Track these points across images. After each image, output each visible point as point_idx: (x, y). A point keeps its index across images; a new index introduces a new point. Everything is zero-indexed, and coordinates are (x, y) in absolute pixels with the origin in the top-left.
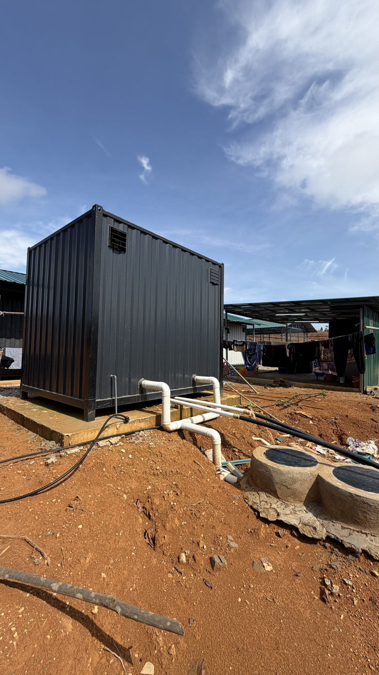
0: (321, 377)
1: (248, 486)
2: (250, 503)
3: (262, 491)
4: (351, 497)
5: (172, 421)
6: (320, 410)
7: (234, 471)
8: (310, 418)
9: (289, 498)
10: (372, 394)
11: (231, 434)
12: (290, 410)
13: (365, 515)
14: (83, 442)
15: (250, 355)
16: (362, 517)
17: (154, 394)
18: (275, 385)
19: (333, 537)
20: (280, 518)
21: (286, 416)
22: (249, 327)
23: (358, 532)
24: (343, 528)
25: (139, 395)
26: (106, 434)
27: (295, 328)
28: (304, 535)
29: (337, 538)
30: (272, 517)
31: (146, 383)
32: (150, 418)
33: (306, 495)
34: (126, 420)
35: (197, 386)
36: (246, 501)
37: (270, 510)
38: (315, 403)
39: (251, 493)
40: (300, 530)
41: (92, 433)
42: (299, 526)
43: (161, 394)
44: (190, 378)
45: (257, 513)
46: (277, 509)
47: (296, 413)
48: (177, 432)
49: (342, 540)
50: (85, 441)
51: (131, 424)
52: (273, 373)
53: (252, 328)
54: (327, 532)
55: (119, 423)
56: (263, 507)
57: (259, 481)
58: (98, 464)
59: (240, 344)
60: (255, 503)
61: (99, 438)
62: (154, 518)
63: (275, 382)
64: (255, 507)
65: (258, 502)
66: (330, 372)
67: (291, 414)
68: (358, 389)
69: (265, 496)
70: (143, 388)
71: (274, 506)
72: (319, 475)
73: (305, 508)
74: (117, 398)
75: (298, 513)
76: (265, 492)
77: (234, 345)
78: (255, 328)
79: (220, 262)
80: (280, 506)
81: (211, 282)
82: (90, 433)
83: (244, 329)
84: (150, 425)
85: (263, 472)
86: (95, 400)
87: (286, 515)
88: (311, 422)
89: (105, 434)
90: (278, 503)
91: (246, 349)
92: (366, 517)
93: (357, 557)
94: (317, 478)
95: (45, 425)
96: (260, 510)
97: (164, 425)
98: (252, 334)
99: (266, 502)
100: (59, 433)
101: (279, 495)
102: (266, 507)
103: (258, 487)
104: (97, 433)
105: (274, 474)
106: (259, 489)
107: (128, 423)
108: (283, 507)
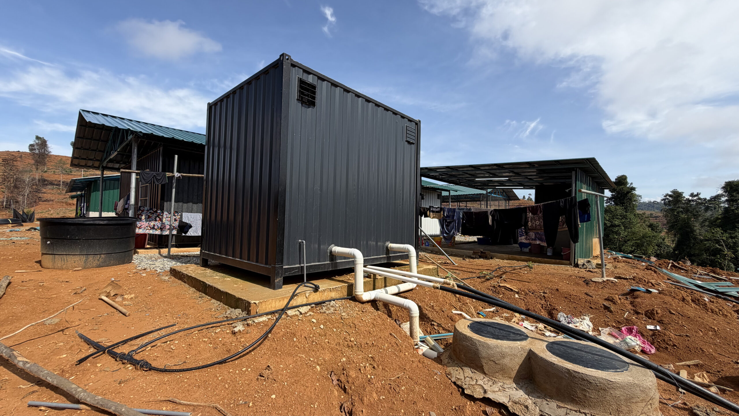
0: (525, 249)
1: (450, 361)
2: (453, 379)
3: (466, 367)
4: (568, 373)
5: (365, 291)
6: (526, 283)
7: (434, 346)
8: (516, 292)
9: (497, 374)
10: (585, 267)
11: (429, 307)
12: (493, 282)
13: (584, 393)
14: (271, 310)
15: (448, 222)
16: (580, 395)
17: (345, 262)
18: (474, 256)
20: (487, 396)
21: (489, 289)
22: (444, 193)
23: (576, 411)
24: (559, 407)
25: (329, 262)
26: (295, 303)
27: (496, 196)
28: (514, 414)
30: (478, 394)
31: (337, 249)
32: (341, 287)
33: (515, 372)
34: (316, 289)
35: (390, 255)
36: (449, 376)
37: (476, 387)
38: (521, 276)
39: (454, 368)
40: (510, 408)
41: (280, 301)
42: (509, 405)
43: (354, 262)
44: (383, 246)
45: (461, 390)
46: (484, 386)
47: (499, 285)
48: (370, 303)
50: (273, 309)
51: (321, 294)
52: (471, 244)
53: (448, 195)
54: (540, 411)
55: (309, 292)
56: (467, 383)
57: (463, 356)
58: (288, 333)
59: (437, 210)
60: (459, 379)
61: (288, 306)
62: (350, 392)
63: (474, 253)
64: (459, 383)
65: (463, 378)
66: (538, 242)
67: (494, 287)
68: (569, 262)
69: (470, 372)
70: (333, 255)
71: (480, 382)
72: (530, 350)
73: (515, 386)
74: (306, 265)
75: (507, 390)
76: (470, 367)
77: (430, 212)
78: (451, 195)
79: (416, 118)
80: (487, 382)
81: (406, 141)
82: (278, 301)
83: (439, 196)
84: (342, 295)
85: (469, 346)
86: (282, 267)
87: (494, 392)
88: (517, 296)
89: (293, 303)
90: (485, 379)
91: (444, 215)
92: (585, 396)
94: (528, 353)
95: (229, 292)
96: (464, 387)
97: (356, 295)
98: (448, 202)
99: (471, 378)
100: (246, 301)
101: (485, 371)
102: (471, 383)
103: (462, 362)
104: (286, 301)
105: (480, 348)
106: (463, 364)
107: (318, 292)
108: (490, 383)
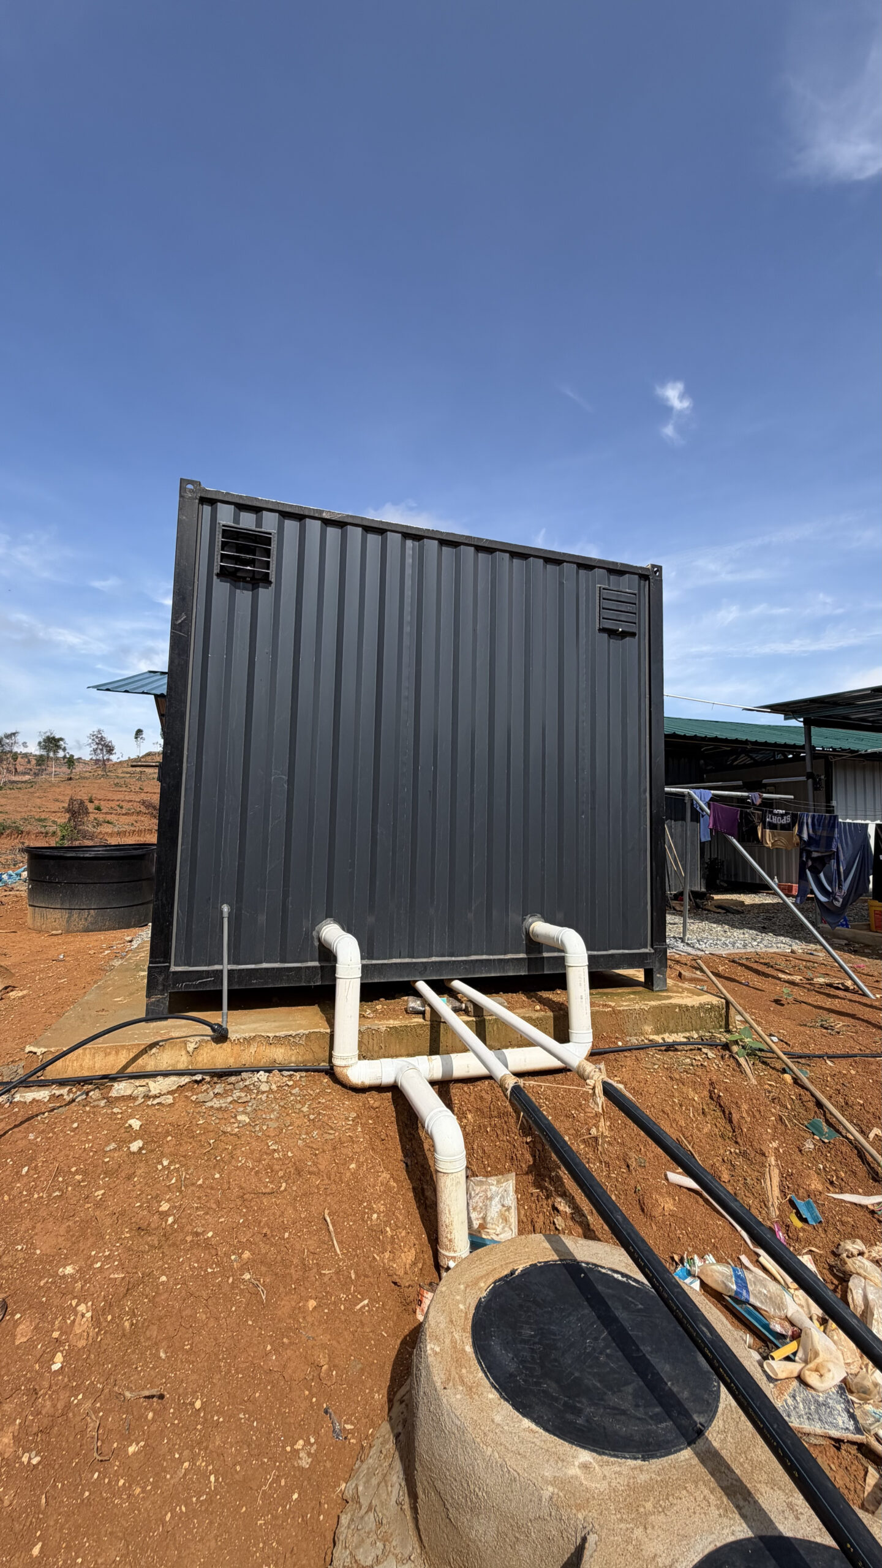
2: (351, 1488)
3: (402, 1459)
5: (362, 1057)
14: (80, 1075)
25: (316, 964)
26: (153, 1063)
31: (326, 932)
32: (308, 1036)
34: (220, 1036)
35: (545, 955)
41: (107, 1054)
44: (520, 928)
48: (389, 1094)
50: (86, 1073)
51: (236, 1048)
55: (198, 1039)
59: (784, 821)
61: (129, 1070)
64: (344, 1519)
70: (325, 947)
74: (226, 967)
76: (405, 1470)
77: (764, 827)
79: (643, 562)
81: (602, 630)
82: (102, 1054)
84: (309, 1056)
86: (167, 968)
89: (148, 1063)
91: (801, 838)
96: (338, 1552)
104: (123, 1058)
107: (228, 1042)
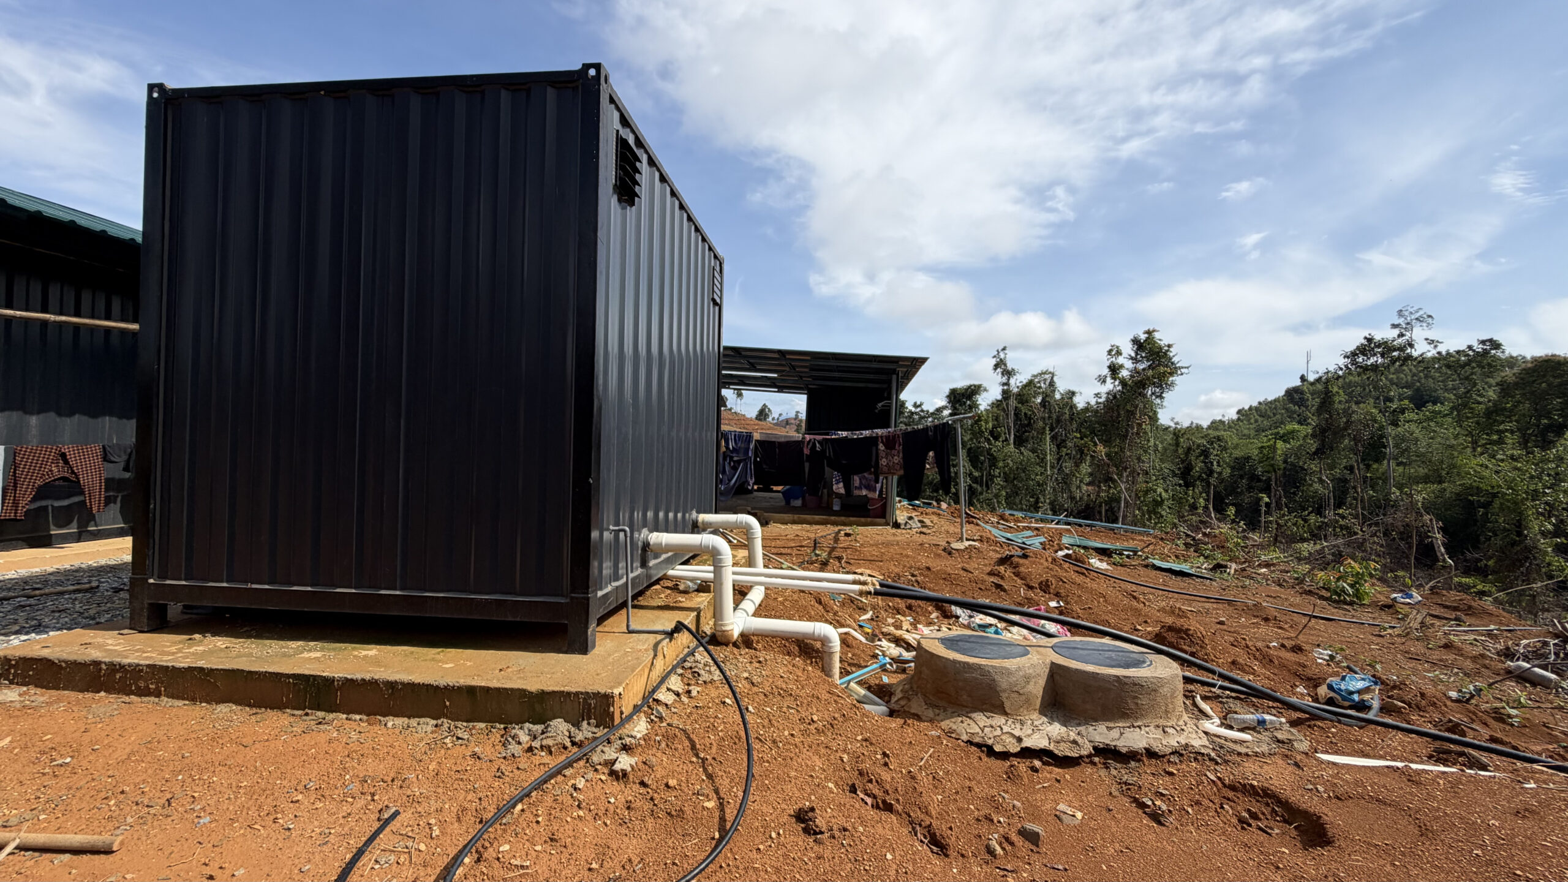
0: (796, 502)
1: (937, 711)
2: (965, 737)
3: (975, 712)
4: (1117, 681)
9: (1022, 710)
10: (908, 526)
13: (1136, 701)
15: (734, 462)
19: (1101, 746)
20: (1024, 745)
23: (1129, 727)
24: (1109, 729)
28: (1066, 758)
29: (1107, 745)
30: (1015, 748)
33: (1040, 699)
36: (953, 735)
37: (1003, 737)
39: (953, 720)
40: (1056, 752)
42: (1052, 747)
45: (985, 749)
46: (1012, 731)
49: (1115, 746)
54: (1090, 741)
56: (991, 736)
57: (965, 697)
60: (973, 734)
64: (977, 740)
65: (978, 730)
68: (884, 520)
69: (984, 718)
71: (1006, 729)
72: (1053, 663)
73: (1045, 719)
75: (1041, 728)
76: (982, 711)
80: (1013, 726)
85: (977, 679)
87: (1029, 736)
90: (1009, 722)
91: (727, 447)
92: (1137, 704)
93: (1139, 761)
94: (1051, 667)
96: (990, 742)
99: (992, 727)
100: (582, 693)
101: (1007, 709)
102: (996, 733)
103: (966, 707)
105: (997, 678)
106: (968, 710)
108: (1018, 726)
